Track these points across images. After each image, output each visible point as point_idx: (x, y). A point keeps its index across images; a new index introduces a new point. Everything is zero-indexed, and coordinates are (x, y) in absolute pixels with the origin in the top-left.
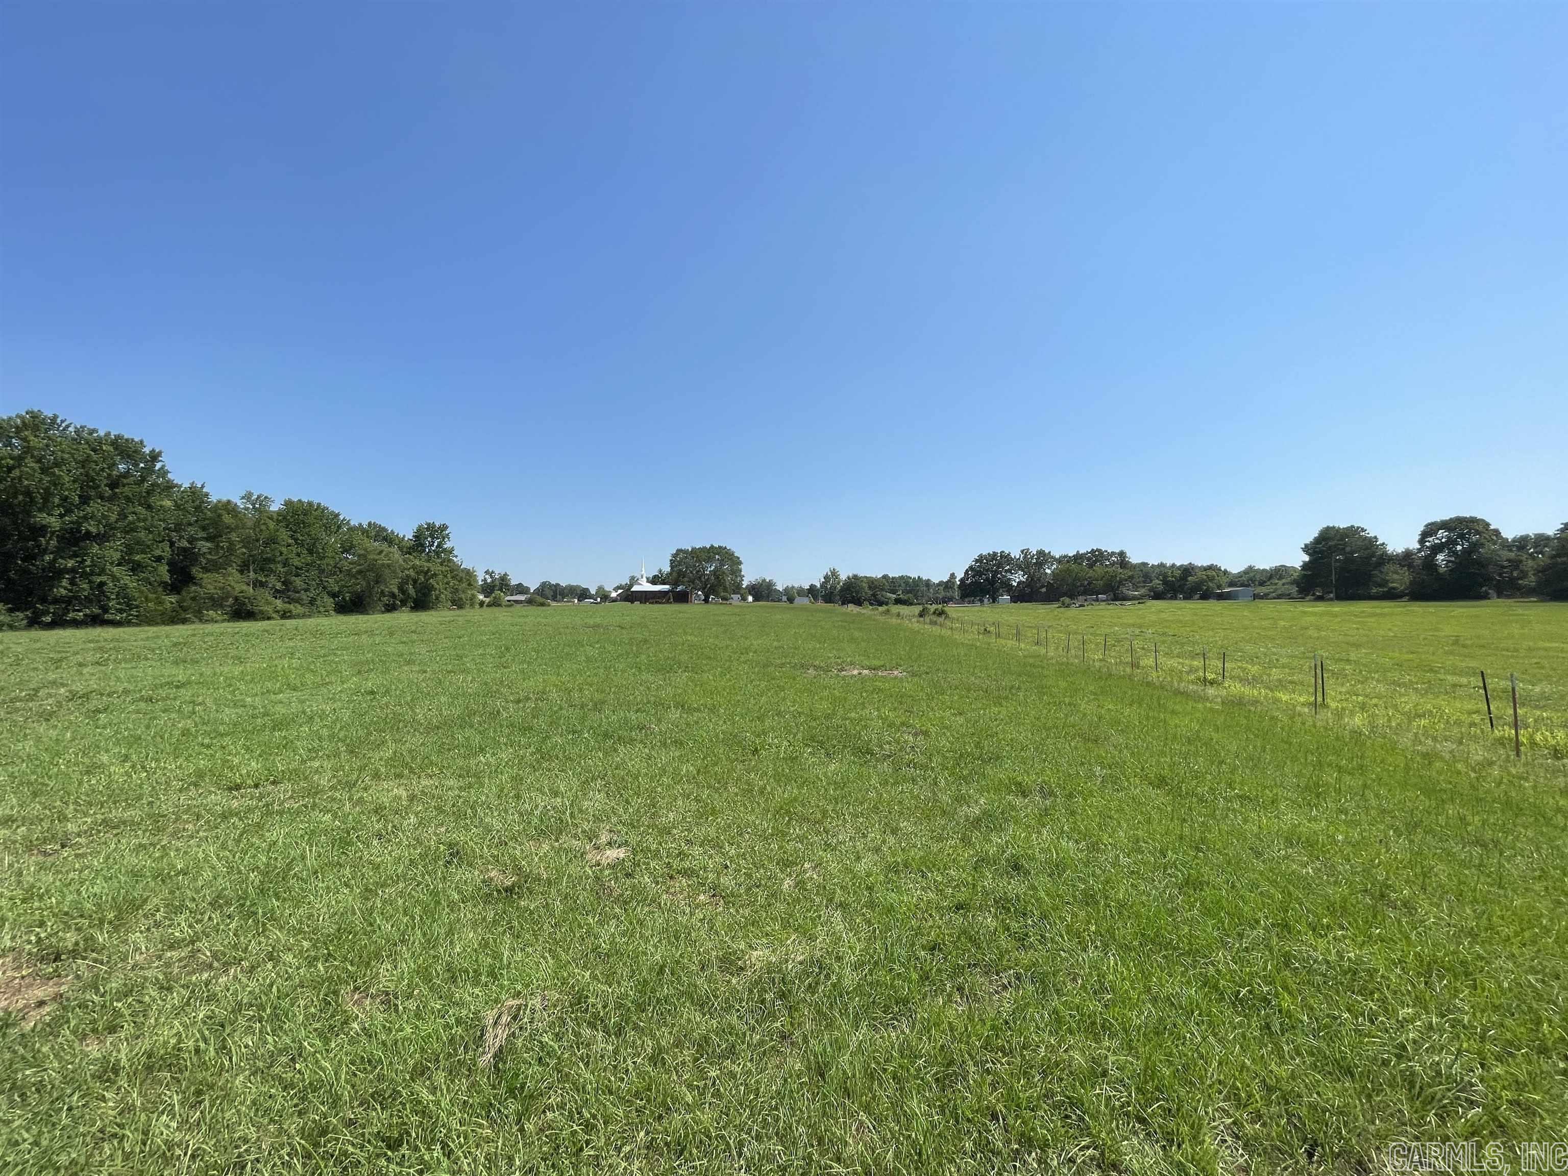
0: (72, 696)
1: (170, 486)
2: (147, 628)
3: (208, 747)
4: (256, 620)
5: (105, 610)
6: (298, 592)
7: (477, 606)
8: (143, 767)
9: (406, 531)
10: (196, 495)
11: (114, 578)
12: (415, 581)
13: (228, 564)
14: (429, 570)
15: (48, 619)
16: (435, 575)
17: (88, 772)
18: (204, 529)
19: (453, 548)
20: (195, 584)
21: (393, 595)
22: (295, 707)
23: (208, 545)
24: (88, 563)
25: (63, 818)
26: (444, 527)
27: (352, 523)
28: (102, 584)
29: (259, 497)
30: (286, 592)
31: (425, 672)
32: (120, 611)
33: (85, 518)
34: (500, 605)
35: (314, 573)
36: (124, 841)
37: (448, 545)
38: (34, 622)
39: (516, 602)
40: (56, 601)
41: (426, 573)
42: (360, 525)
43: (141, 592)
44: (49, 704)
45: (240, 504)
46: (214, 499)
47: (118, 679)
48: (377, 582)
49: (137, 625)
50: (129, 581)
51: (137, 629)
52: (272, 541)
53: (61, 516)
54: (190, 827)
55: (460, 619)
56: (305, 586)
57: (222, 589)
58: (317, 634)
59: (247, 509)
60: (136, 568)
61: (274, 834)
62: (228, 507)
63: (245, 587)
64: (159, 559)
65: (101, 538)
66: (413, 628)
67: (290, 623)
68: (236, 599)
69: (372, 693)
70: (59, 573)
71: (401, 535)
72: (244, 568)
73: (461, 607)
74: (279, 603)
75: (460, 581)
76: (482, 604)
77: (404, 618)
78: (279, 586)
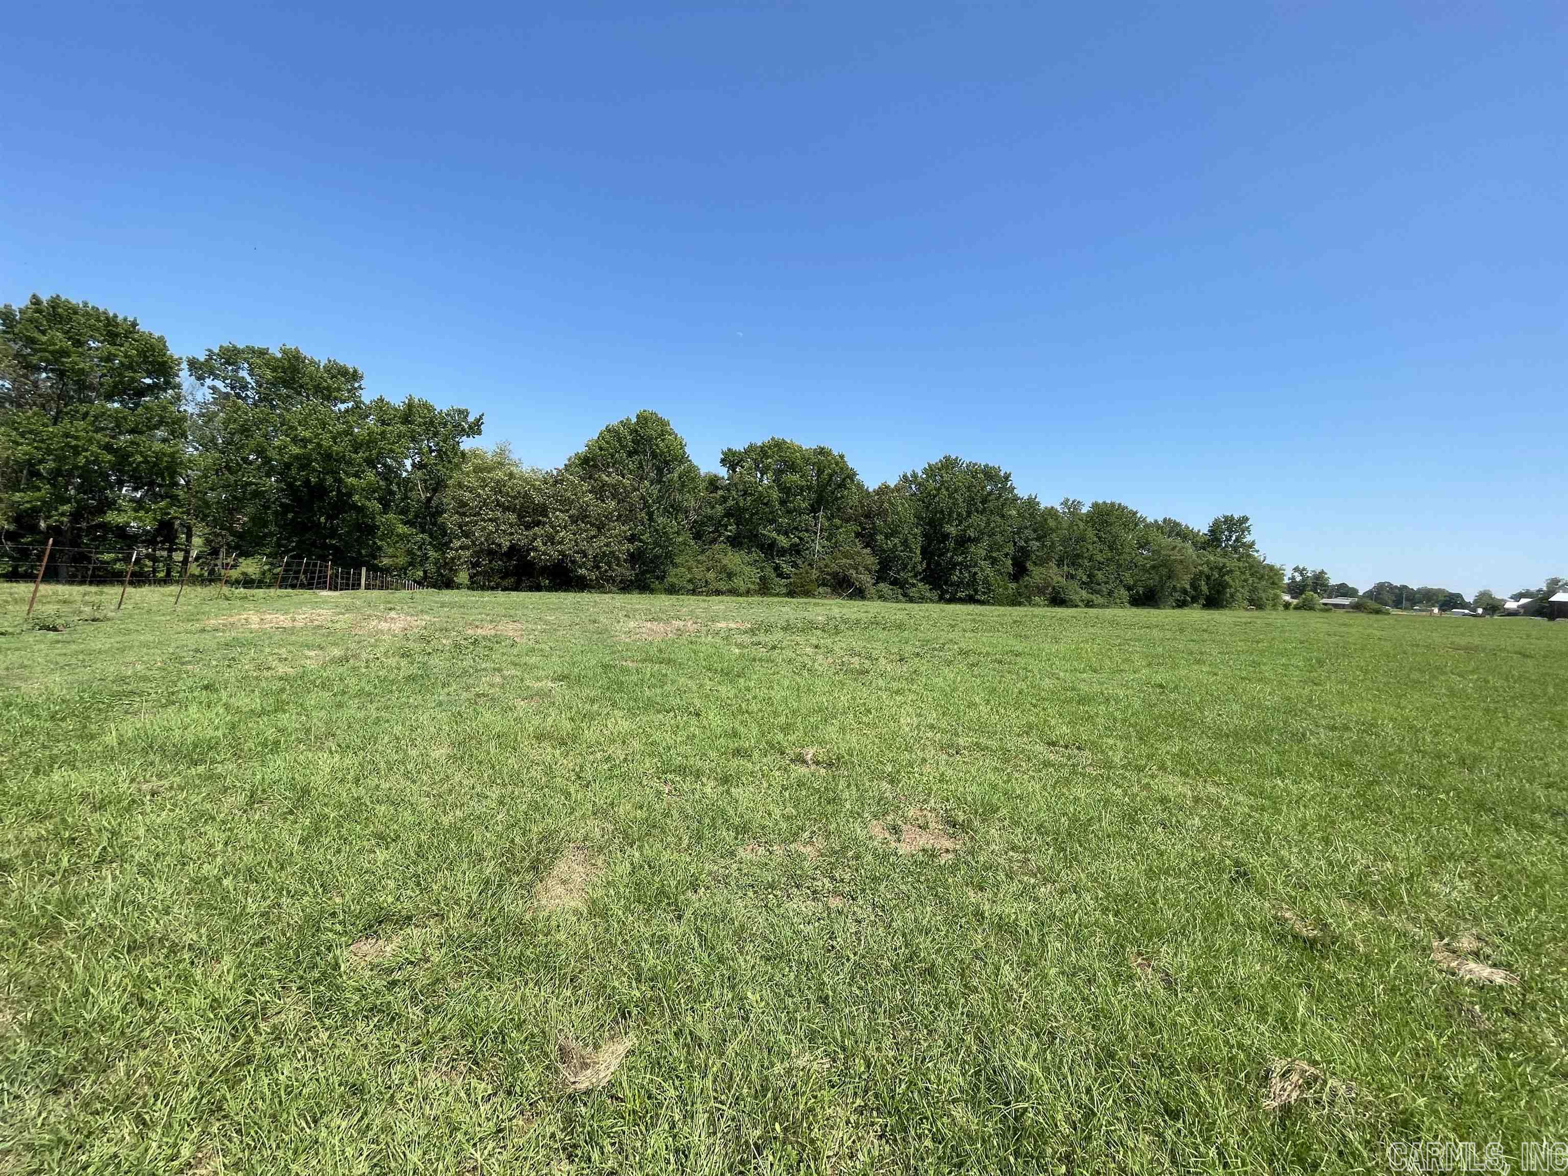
0: (961, 652)
1: (1016, 498)
2: (998, 608)
3: (1035, 706)
4: (1067, 607)
5: (976, 591)
6: (1099, 584)
7: (1281, 608)
8: (997, 711)
9: (1201, 525)
10: (1032, 503)
11: (982, 570)
12: (1208, 578)
13: (1049, 559)
14: (1224, 566)
15: (948, 596)
16: (1231, 571)
17: (969, 707)
18: (1035, 531)
19: (1253, 543)
20: (1028, 575)
21: (1185, 592)
22: (1096, 688)
23: (1038, 544)
24: (968, 559)
25: (957, 735)
26: (1245, 519)
27: (1148, 520)
28: (976, 573)
29: (1074, 502)
30: (1090, 584)
31: (1216, 674)
32: (984, 593)
33: (969, 527)
34: (1311, 609)
35: (1113, 567)
36: (987, 761)
37: (1248, 539)
38: (941, 599)
39: (1336, 606)
40: (952, 585)
41: (1221, 569)
42: (1156, 521)
43: (996, 580)
44: (948, 655)
45: (1059, 508)
46: (1042, 506)
47: (984, 644)
48: (1169, 577)
49: (993, 604)
50: (989, 571)
51: (994, 608)
52: (1082, 539)
53: (957, 526)
54: (1023, 764)
55: (1259, 621)
56: (1105, 579)
57: (1045, 579)
58: (1114, 623)
59: (1064, 513)
60: (994, 561)
61: (1080, 792)
62: (1051, 512)
63: (1060, 579)
64: (1006, 555)
65: (976, 540)
66: (1205, 627)
67: (1093, 612)
68: (1054, 588)
69: (1161, 686)
70: (955, 565)
71: (1196, 530)
72: (1060, 563)
73: (1260, 607)
74: (1084, 593)
75: (1261, 578)
76: (1287, 606)
77: (1195, 615)
78: (1085, 578)
